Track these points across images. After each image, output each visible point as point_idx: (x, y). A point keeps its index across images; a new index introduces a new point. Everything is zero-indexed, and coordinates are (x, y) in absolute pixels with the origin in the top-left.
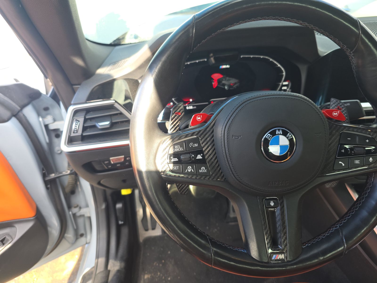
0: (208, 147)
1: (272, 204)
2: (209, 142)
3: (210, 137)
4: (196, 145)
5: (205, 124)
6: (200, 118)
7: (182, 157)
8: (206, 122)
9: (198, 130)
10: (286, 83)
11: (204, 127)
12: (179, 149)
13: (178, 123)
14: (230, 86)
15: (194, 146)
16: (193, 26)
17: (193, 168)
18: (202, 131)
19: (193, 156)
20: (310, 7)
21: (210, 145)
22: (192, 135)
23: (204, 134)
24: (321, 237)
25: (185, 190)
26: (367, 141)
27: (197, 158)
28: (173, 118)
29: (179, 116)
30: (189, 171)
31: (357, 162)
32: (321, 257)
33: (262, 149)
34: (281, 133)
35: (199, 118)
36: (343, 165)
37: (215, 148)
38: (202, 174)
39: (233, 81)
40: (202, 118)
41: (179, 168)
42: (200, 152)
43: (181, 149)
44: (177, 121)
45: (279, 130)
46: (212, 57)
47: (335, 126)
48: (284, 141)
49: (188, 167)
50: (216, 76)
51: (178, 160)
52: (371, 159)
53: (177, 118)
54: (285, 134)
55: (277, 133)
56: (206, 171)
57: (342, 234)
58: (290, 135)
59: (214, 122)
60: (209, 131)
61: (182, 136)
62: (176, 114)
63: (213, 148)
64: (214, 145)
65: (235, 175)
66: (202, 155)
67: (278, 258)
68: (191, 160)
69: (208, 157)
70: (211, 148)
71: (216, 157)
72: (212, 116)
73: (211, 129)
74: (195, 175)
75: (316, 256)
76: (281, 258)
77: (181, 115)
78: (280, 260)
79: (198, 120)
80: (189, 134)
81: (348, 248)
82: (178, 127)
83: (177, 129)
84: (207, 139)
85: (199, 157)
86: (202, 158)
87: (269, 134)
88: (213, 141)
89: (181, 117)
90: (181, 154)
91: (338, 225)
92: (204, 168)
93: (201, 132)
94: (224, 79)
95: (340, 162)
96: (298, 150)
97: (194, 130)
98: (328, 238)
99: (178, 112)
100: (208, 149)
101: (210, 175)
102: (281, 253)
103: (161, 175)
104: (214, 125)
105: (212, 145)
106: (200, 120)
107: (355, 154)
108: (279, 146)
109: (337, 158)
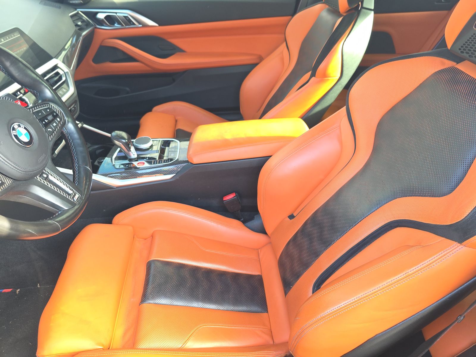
1: (45, 176)
26: (48, 110)
31: (55, 124)
36: (51, 130)
52: (58, 119)
81: (91, 169)
87: (13, 131)
95: (49, 130)
109: (45, 128)
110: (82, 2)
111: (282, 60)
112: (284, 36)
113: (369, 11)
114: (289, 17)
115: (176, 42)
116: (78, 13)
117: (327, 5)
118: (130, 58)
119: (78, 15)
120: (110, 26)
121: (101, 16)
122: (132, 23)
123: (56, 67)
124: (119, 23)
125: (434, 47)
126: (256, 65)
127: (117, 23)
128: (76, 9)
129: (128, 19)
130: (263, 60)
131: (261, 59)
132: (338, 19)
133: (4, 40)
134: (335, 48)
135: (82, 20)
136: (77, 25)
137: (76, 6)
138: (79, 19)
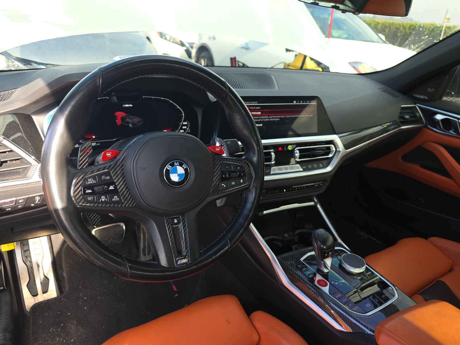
0: (119, 179)
1: (176, 221)
2: (120, 175)
3: (120, 171)
4: (108, 178)
5: (115, 160)
6: (110, 154)
7: (96, 189)
8: (115, 158)
9: (109, 164)
10: (186, 123)
11: (114, 161)
12: (93, 182)
13: (87, 159)
14: (134, 124)
15: (106, 178)
16: (100, 76)
17: (106, 197)
18: (113, 165)
19: (106, 187)
20: (192, 70)
21: (121, 177)
22: (103, 169)
23: (115, 167)
24: (213, 242)
25: (98, 222)
26: (239, 168)
27: (109, 189)
28: (82, 155)
29: (88, 153)
30: (103, 200)
31: (233, 183)
32: (214, 256)
33: (165, 177)
34: (178, 165)
35: (108, 155)
36: (225, 186)
37: (125, 180)
38: (115, 202)
39: (136, 120)
40: (112, 154)
41: (94, 198)
42: (113, 183)
43: (94, 182)
44: (85, 158)
45: (176, 162)
46: (114, 95)
47: (217, 158)
48: (181, 170)
49: (102, 197)
50: (120, 114)
51: (91, 191)
52: (242, 181)
53: (86, 155)
54: (181, 165)
55: (175, 165)
56: (118, 199)
57: (227, 238)
58: (185, 166)
59: (123, 157)
60: (119, 165)
61: (94, 170)
62: (84, 151)
63: (124, 180)
64: (124, 177)
65: (144, 199)
66: (114, 186)
67: (183, 262)
68: (104, 191)
69: (120, 187)
70: (122, 180)
71: (127, 187)
72: (121, 152)
73: (120, 163)
74: (108, 203)
75: (210, 256)
76: (184, 262)
77: (89, 152)
78: (184, 264)
79: (108, 156)
80: (101, 168)
81: (231, 246)
82: (87, 163)
83: (86, 165)
84: (117, 172)
85: (111, 188)
86: (114, 188)
87: (169, 166)
88: (123, 173)
89: (89, 154)
90: (95, 186)
91: (225, 232)
92: (117, 197)
93: (112, 167)
94: (128, 117)
95: (222, 185)
96: (192, 177)
97: (105, 165)
98: (218, 242)
99: (86, 149)
100: (120, 180)
101: (122, 203)
102: (184, 258)
103: (76, 205)
104: (123, 160)
105: (122, 177)
106: (109, 156)
107: (231, 178)
108: (177, 174)
109: (220, 182)
110: (426, 98)
116: (415, 107)
119: (414, 109)
120: (442, 130)
121: (439, 117)
123: (331, 142)
124: (456, 131)
127: (453, 130)
128: (415, 104)
133: (296, 103)
135: (412, 115)
136: (403, 118)
137: (417, 101)
138: (410, 113)
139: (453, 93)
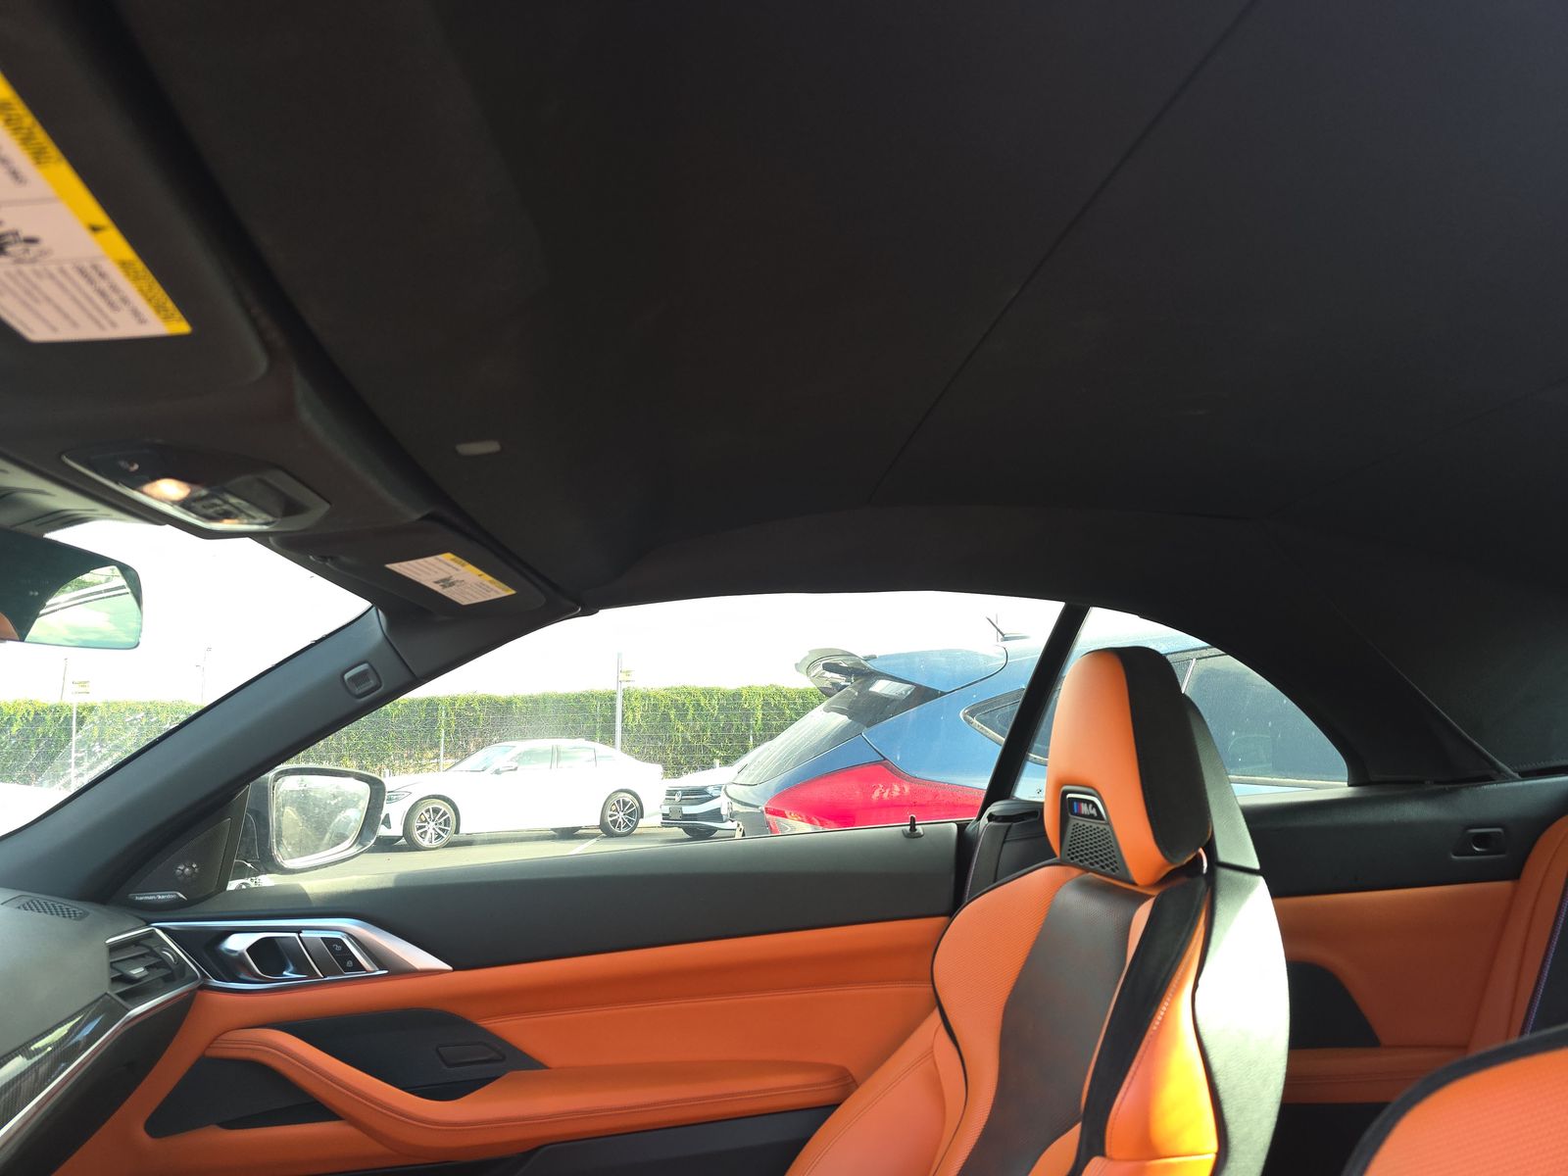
110: (181, 895)
111: (935, 1083)
112: (931, 989)
113: (1247, 877)
114: (938, 921)
115: (511, 1029)
116: (151, 935)
117: (1075, 866)
118: (313, 1109)
119: (150, 943)
120: (260, 980)
121: (238, 943)
122: (350, 964)
124: (302, 966)
125: (1526, 1020)
126: (827, 1110)
127: (292, 968)
128: (148, 924)
129: (338, 948)
130: (857, 1087)
131: (847, 1084)
132: (1135, 911)
134: (1162, 1022)
135: (152, 961)
136: (124, 979)
137: (150, 912)
138: (142, 956)
139: (249, 865)
